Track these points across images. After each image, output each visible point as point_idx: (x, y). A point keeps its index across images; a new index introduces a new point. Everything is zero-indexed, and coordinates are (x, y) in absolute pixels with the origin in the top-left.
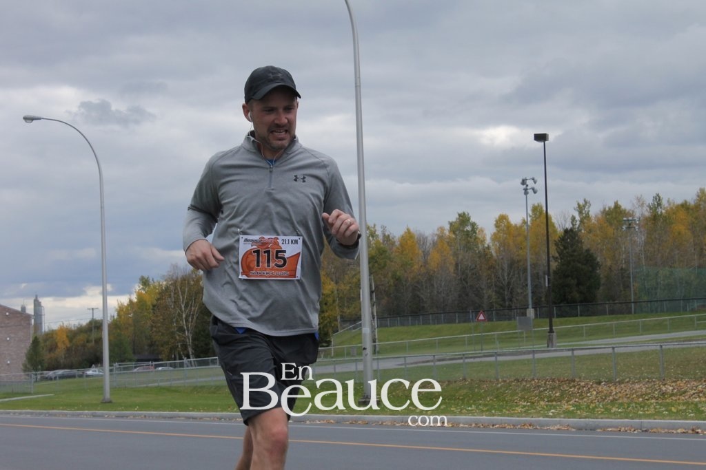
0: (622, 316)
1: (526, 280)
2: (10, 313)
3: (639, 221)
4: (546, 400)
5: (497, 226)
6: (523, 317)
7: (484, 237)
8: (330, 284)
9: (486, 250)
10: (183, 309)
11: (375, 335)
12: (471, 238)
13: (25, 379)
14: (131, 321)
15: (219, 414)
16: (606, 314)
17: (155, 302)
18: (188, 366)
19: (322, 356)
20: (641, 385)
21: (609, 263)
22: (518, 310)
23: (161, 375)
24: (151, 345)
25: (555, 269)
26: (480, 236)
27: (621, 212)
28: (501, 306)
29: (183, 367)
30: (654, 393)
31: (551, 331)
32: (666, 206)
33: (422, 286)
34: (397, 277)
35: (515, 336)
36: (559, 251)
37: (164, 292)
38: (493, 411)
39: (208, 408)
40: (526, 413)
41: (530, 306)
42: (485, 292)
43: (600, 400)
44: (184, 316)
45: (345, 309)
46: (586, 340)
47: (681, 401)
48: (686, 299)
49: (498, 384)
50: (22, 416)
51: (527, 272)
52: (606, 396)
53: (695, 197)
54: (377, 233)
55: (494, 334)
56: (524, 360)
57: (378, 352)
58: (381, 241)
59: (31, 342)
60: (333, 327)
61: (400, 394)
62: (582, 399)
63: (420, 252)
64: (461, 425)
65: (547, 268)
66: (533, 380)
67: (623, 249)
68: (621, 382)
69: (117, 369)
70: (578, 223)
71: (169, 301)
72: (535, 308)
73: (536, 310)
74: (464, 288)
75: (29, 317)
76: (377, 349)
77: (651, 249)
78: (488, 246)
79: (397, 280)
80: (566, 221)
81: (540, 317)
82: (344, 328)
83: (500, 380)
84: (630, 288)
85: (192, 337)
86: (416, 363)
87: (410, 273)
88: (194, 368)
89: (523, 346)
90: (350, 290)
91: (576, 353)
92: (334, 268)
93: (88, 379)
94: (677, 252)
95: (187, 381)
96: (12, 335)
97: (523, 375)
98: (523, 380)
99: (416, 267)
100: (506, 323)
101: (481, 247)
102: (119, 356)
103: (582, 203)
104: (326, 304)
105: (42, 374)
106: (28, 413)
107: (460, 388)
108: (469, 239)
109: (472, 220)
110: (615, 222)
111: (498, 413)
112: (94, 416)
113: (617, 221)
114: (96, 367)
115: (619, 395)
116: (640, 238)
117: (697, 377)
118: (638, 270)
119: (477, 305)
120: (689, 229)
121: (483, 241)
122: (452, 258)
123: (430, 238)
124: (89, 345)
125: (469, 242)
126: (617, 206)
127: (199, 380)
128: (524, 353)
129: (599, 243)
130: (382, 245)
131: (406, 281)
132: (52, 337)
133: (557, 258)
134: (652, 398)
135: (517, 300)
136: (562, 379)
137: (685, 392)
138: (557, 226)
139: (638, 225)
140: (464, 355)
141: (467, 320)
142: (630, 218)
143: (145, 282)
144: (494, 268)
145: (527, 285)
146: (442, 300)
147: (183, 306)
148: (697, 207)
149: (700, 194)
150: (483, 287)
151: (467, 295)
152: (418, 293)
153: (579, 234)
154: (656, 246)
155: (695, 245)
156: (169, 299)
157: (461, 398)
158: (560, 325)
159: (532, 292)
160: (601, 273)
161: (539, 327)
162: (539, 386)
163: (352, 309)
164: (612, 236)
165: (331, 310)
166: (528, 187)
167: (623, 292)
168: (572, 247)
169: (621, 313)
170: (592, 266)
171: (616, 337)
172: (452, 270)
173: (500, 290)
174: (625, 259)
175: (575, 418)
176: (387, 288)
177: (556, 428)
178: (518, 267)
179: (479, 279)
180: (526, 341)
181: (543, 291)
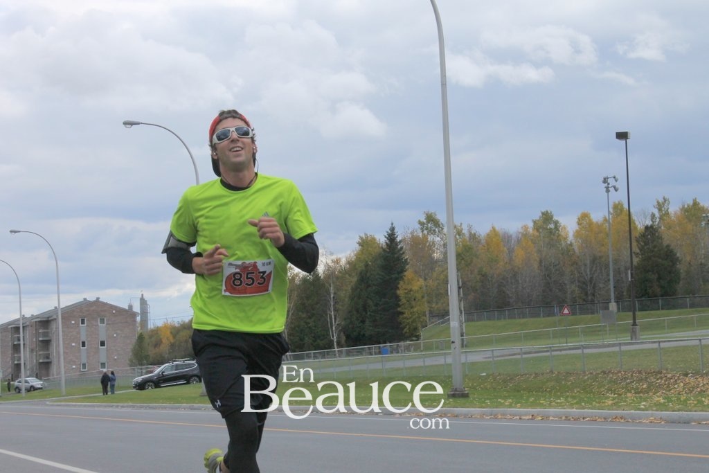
0: (703, 309)
1: (608, 275)
2: (116, 311)
4: (633, 391)
5: (579, 224)
6: (605, 311)
7: (567, 234)
8: (418, 281)
9: (569, 247)
11: (462, 329)
13: (132, 373)
16: (686, 307)
19: (412, 349)
21: (688, 258)
22: (601, 305)
25: (636, 265)
26: (563, 234)
27: (699, 208)
28: (584, 300)
31: (634, 324)
33: (508, 282)
34: (483, 273)
35: (598, 329)
36: (640, 246)
38: (583, 404)
40: (616, 405)
41: (613, 300)
42: (568, 287)
43: (688, 392)
45: (434, 305)
46: (668, 333)
49: (585, 376)
50: (124, 410)
51: (609, 268)
52: (693, 388)
54: (463, 232)
55: (577, 328)
56: (610, 352)
57: (466, 346)
58: (468, 239)
59: (137, 338)
60: (422, 322)
61: (489, 386)
62: (670, 390)
63: (505, 249)
64: (551, 418)
65: (628, 264)
66: (620, 372)
67: (702, 245)
70: (658, 220)
72: (617, 302)
73: (618, 305)
74: (549, 283)
75: (134, 315)
76: (465, 343)
78: (571, 243)
79: (483, 276)
80: (646, 218)
81: (623, 311)
82: (433, 323)
83: (587, 373)
85: (288, 333)
86: (502, 356)
87: (496, 269)
88: (289, 361)
89: (606, 339)
90: (437, 286)
91: (662, 345)
92: (423, 265)
96: (119, 332)
97: (609, 368)
98: (609, 372)
99: (502, 263)
100: (589, 316)
101: (564, 244)
103: (661, 201)
104: (415, 300)
105: (147, 368)
106: (130, 406)
107: (548, 380)
108: (552, 236)
109: (555, 218)
110: (694, 218)
111: (588, 405)
112: (192, 409)
113: (696, 218)
115: (707, 387)
119: (561, 300)
121: (566, 238)
122: (535, 254)
123: (514, 236)
125: (552, 240)
126: (695, 203)
128: (609, 346)
129: (679, 239)
130: (468, 243)
131: (492, 277)
132: (157, 334)
133: (638, 254)
135: (599, 294)
136: (649, 371)
138: (637, 223)
140: (550, 347)
141: (551, 314)
144: (577, 264)
145: (609, 280)
146: (527, 295)
150: (566, 282)
151: (551, 290)
152: (504, 289)
153: (659, 230)
157: (548, 390)
158: (643, 318)
159: (614, 287)
160: (682, 268)
161: (622, 320)
162: (626, 379)
163: (440, 305)
164: (691, 232)
165: (420, 305)
166: (610, 186)
167: (703, 286)
168: (652, 242)
169: (702, 306)
170: (672, 261)
171: (697, 330)
172: (537, 267)
173: (583, 285)
174: (704, 254)
175: (668, 411)
176: (473, 286)
177: (649, 421)
178: (600, 263)
179: (562, 275)
180: (609, 334)
181: (625, 286)
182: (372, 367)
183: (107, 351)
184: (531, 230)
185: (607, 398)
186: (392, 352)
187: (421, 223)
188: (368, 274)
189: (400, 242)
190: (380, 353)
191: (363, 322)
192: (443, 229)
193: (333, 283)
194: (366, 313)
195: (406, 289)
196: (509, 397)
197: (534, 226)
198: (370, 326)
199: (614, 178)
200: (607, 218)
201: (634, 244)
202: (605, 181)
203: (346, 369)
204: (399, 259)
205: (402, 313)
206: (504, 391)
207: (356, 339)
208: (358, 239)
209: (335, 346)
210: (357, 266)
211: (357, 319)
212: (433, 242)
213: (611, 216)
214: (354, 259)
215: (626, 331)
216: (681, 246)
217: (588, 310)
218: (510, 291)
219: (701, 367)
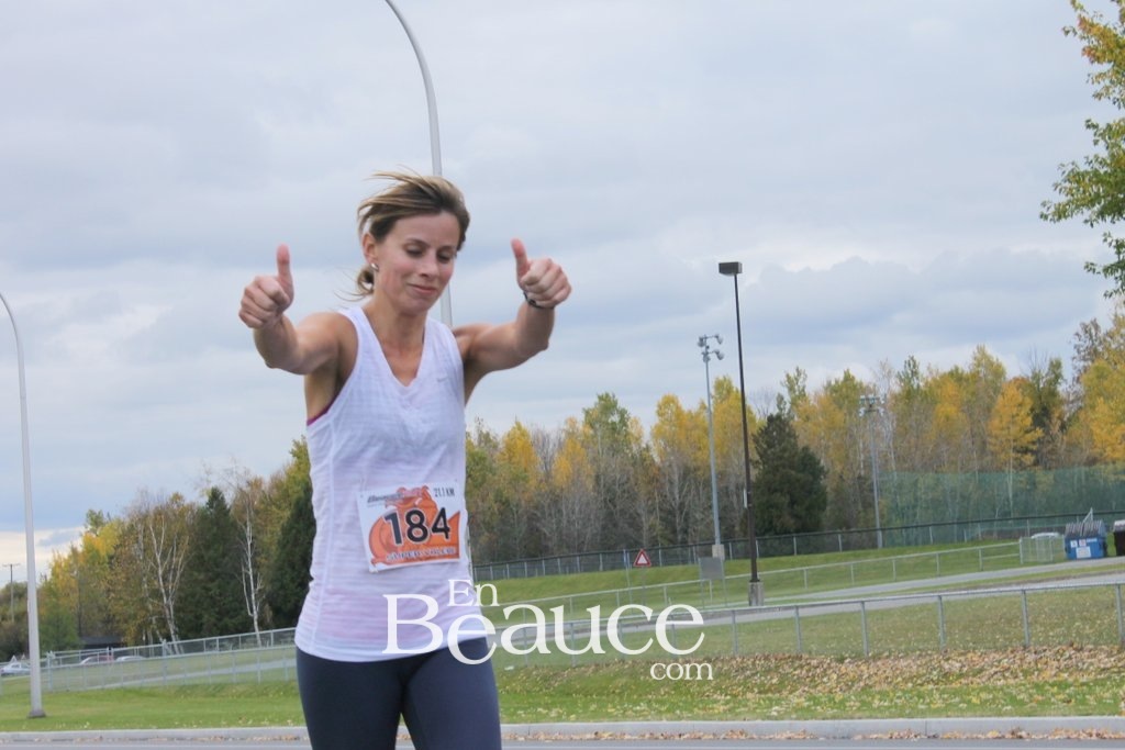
0: (863, 551)
1: (710, 498)
3: (885, 399)
4: (756, 690)
5: (660, 414)
6: (708, 559)
7: (640, 432)
9: (644, 453)
10: (159, 561)
12: (619, 434)
14: (73, 583)
15: (223, 730)
16: (838, 550)
17: (112, 551)
18: (168, 654)
20: (910, 661)
21: (838, 468)
22: (698, 547)
23: (126, 669)
24: (108, 621)
25: (755, 480)
26: (633, 431)
27: (855, 387)
28: (671, 541)
29: (160, 654)
30: (930, 673)
31: (755, 579)
32: (925, 375)
33: (543, 513)
34: (504, 500)
35: (695, 588)
36: (760, 449)
37: (128, 533)
38: (678, 712)
39: (204, 721)
40: (731, 713)
41: (718, 540)
42: (643, 519)
43: (844, 688)
44: (160, 572)
46: (808, 593)
47: (975, 686)
48: (963, 523)
51: (710, 486)
52: (853, 682)
53: (971, 361)
55: (661, 588)
56: (715, 627)
58: (476, 443)
61: (519, 688)
62: (816, 686)
63: (539, 458)
64: (627, 737)
65: (743, 480)
66: (734, 658)
67: (861, 445)
68: (876, 657)
69: (52, 661)
70: (788, 406)
71: (136, 549)
72: (725, 542)
73: (727, 548)
74: (611, 514)
77: (905, 444)
78: (647, 446)
79: (503, 504)
81: (734, 558)
83: (681, 660)
84: (874, 507)
85: (174, 606)
87: (523, 492)
88: (178, 655)
89: (709, 604)
91: (803, 612)
93: (5, 679)
94: (944, 448)
95: (169, 678)
97: (716, 652)
98: (717, 658)
99: (533, 482)
100: (680, 568)
101: (635, 449)
102: (55, 640)
103: (793, 374)
107: (617, 676)
108: (616, 435)
109: (621, 405)
110: (846, 402)
111: (686, 714)
112: (18, 740)
113: (850, 402)
114: (19, 659)
115: (875, 678)
116: (888, 427)
117: (998, 645)
118: (886, 478)
119: (632, 541)
120: (963, 411)
121: (637, 439)
122: (589, 466)
123: (553, 437)
124: (7, 624)
125: (616, 440)
126: (848, 378)
127: (189, 675)
128: (714, 615)
129: (823, 438)
130: (476, 450)
131: (517, 505)
133: (757, 462)
134: (928, 683)
135: (695, 531)
136: (780, 656)
137: (981, 670)
138: (755, 411)
139: (884, 406)
141: (621, 566)
142: (871, 396)
143: (96, 520)
144: (657, 481)
145: (711, 507)
146: (576, 534)
147: (158, 557)
148: (975, 376)
149: (978, 355)
150: (640, 511)
151: (615, 525)
152: (538, 525)
153: (791, 422)
154: (913, 440)
155: (973, 437)
156: (136, 546)
157: (617, 691)
158: (769, 569)
159: (720, 518)
160: (828, 484)
161: (733, 572)
162: (744, 669)
164: (842, 425)
166: (709, 351)
167: (862, 514)
168: (780, 445)
169: (862, 547)
170: (812, 474)
171: (856, 586)
172: (591, 486)
173: (668, 516)
174: (864, 462)
175: (816, 718)
176: (487, 519)
177: (785, 736)
178: (695, 479)
179: (634, 500)
180: (714, 596)
181: (738, 516)
185: (716, 701)
193: (251, 520)
196: (554, 704)
197: (586, 418)
199: (717, 337)
200: (707, 404)
201: (752, 445)
202: (702, 342)
203: (277, 665)
206: (545, 694)
207: (291, 615)
208: (292, 447)
209: (256, 627)
210: (290, 491)
211: (293, 580)
213: (711, 401)
214: (284, 478)
215: (740, 590)
216: (827, 448)
217: (677, 556)
218: (547, 528)
219: (865, 647)
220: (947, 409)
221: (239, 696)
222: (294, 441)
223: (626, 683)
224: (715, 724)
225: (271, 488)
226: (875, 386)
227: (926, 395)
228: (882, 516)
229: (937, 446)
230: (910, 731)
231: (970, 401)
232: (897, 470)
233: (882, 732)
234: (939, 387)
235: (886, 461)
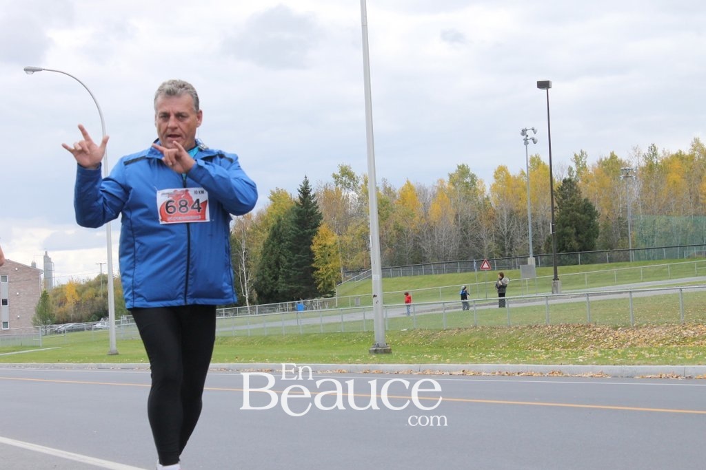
0: (622, 263)
1: (526, 229)
2: (19, 269)
3: (636, 170)
4: (561, 346)
5: (496, 178)
6: (525, 266)
7: (483, 188)
8: (333, 236)
9: (486, 201)
13: (35, 332)
15: (226, 365)
16: (605, 262)
19: (327, 305)
20: (660, 329)
21: (606, 212)
22: (518, 259)
25: (556, 218)
26: (479, 188)
27: (617, 162)
28: (501, 255)
30: (674, 338)
31: (556, 278)
32: (661, 156)
33: (423, 237)
34: (399, 228)
35: (516, 284)
36: (558, 200)
41: (531, 255)
42: (485, 242)
43: (618, 345)
45: (348, 261)
46: (588, 288)
47: (704, 345)
48: (683, 246)
49: (510, 331)
50: (27, 369)
51: (527, 222)
52: (623, 342)
53: (690, 147)
54: (378, 186)
58: (382, 193)
59: (40, 296)
60: (336, 278)
61: (410, 342)
62: (599, 345)
63: (421, 204)
65: (549, 218)
66: (547, 326)
67: (621, 198)
68: (639, 327)
69: (123, 321)
70: (575, 174)
72: (535, 257)
73: (537, 260)
74: (465, 238)
75: (37, 272)
77: (649, 198)
78: (488, 197)
79: (399, 231)
80: (563, 172)
81: (541, 266)
82: (347, 279)
83: (512, 327)
84: (628, 237)
87: (411, 224)
89: (526, 294)
90: (353, 241)
92: (337, 220)
93: (96, 332)
94: (672, 201)
96: (22, 290)
98: (536, 326)
99: (417, 218)
100: (508, 271)
101: (480, 198)
103: (578, 154)
104: (329, 255)
105: (51, 327)
106: (34, 366)
107: (471, 336)
108: (469, 190)
109: (472, 172)
110: (612, 171)
112: (99, 368)
113: (614, 171)
114: (104, 320)
115: (638, 340)
116: (637, 188)
118: (636, 219)
119: (477, 255)
120: (685, 178)
121: (482, 193)
122: (452, 209)
123: (430, 190)
124: (98, 299)
125: (468, 193)
126: (613, 157)
129: (597, 193)
130: (383, 197)
131: (407, 232)
132: (62, 292)
133: (556, 208)
134: (673, 343)
135: (516, 249)
136: (576, 325)
139: (635, 174)
141: (470, 269)
142: (628, 168)
144: (494, 218)
145: (527, 235)
146: (443, 251)
148: (692, 157)
149: (694, 143)
150: (483, 237)
151: (467, 245)
152: (420, 244)
153: (577, 184)
154: (653, 196)
155: (691, 194)
157: (472, 345)
158: (565, 272)
159: (533, 242)
160: (600, 221)
161: (540, 275)
162: (553, 333)
163: (354, 260)
164: (609, 186)
165: (335, 261)
166: (528, 138)
167: (620, 241)
168: (571, 195)
169: (621, 261)
170: (590, 215)
171: (617, 284)
172: (452, 221)
173: (500, 240)
174: (622, 208)
175: (609, 364)
176: (388, 241)
177: (589, 375)
178: (517, 217)
179: (479, 230)
180: (529, 289)
181: (543, 241)
182: (287, 323)
183: (9, 309)
184: (446, 185)
186: (306, 309)
187: (335, 176)
188: (281, 230)
189: (314, 196)
190: (293, 309)
191: (276, 278)
192: (358, 182)
193: (245, 239)
194: (279, 269)
195: (320, 245)
197: (450, 179)
198: (283, 283)
199: (533, 129)
200: (526, 172)
202: (524, 132)
203: (260, 326)
204: (312, 213)
205: (318, 269)
206: (427, 346)
207: (268, 296)
208: (269, 194)
209: (247, 303)
210: (269, 222)
211: (270, 276)
212: (347, 197)
213: (528, 170)
214: (266, 214)
215: (545, 286)
216: (599, 199)
217: (505, 265)
218: (425, 246)
219: (631, 320)
220: (674, 177)
221: (236, 344)
222: (272, 191)
223: (478, 341)
224: (542, 366)
225: (257, 219)
226: (629, 162)
227: (661, 168)
228: (633, 242)
229: (668, 199)
230: (674, 374)
231: (688, 172)
232: (643, 214)
233: (654, 374)
234: (669, 163)
235: (636, 208)
